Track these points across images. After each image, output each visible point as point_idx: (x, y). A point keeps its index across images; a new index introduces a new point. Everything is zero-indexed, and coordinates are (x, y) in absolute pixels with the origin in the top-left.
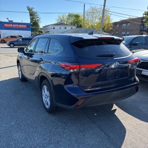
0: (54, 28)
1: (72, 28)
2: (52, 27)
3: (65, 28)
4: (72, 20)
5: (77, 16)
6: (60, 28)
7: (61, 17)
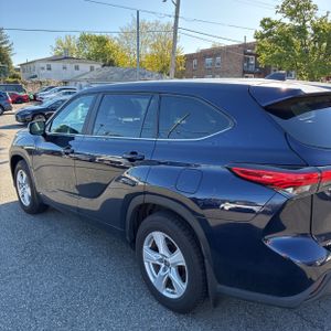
0: (49, 69)
1: (92, 69)
2: (44, 65)
3: (77, 68)
4: (90, 49)
5: (102, 41)
6: (65, 68)
7: (64, 42)
